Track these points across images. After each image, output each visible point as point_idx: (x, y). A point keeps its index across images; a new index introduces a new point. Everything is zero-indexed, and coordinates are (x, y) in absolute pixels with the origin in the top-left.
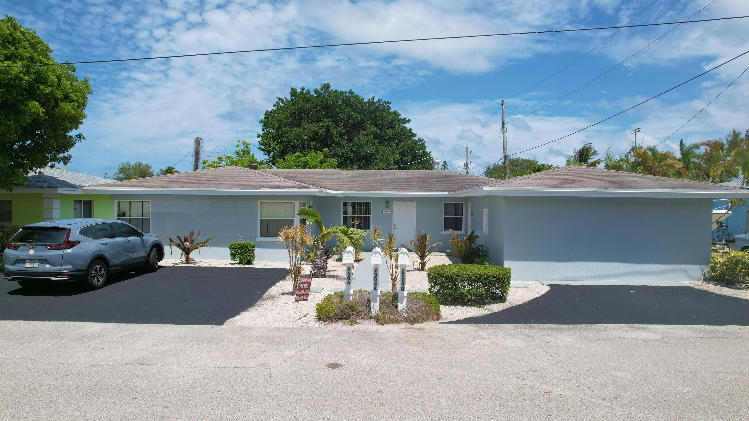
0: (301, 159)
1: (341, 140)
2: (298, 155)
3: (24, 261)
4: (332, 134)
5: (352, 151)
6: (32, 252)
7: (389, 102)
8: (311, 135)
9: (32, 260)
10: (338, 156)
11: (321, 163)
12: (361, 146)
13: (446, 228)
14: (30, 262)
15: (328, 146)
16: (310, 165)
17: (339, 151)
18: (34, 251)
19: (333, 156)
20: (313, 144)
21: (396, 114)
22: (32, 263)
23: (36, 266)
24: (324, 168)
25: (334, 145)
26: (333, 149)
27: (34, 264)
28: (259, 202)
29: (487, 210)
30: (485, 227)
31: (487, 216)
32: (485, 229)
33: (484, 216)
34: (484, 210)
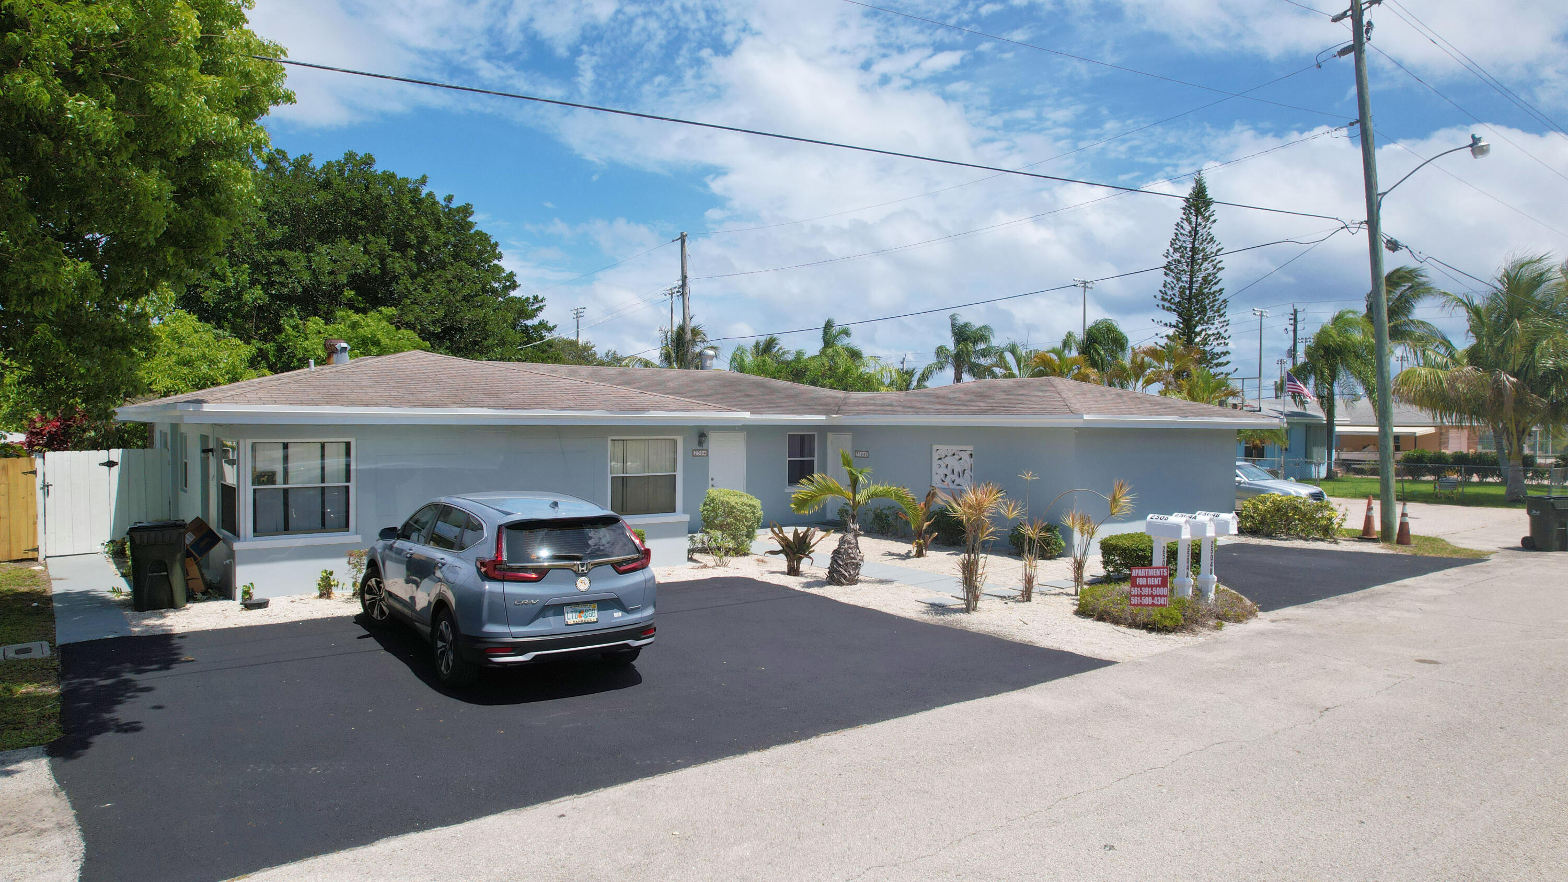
3: (558, 609)
6: (583, 584)
9: (580, 604)
13: (792, 480)
14: (576, 611)
18: (587, 581)
22: (581, 612)
23: (594, 619)
27: (587, 613)
28: (610, 438)
29: (955, 448)
30: (946, 475)
31: (957, 457)
32: (948, 480)
33: (935, 456)
34: (935, 447)
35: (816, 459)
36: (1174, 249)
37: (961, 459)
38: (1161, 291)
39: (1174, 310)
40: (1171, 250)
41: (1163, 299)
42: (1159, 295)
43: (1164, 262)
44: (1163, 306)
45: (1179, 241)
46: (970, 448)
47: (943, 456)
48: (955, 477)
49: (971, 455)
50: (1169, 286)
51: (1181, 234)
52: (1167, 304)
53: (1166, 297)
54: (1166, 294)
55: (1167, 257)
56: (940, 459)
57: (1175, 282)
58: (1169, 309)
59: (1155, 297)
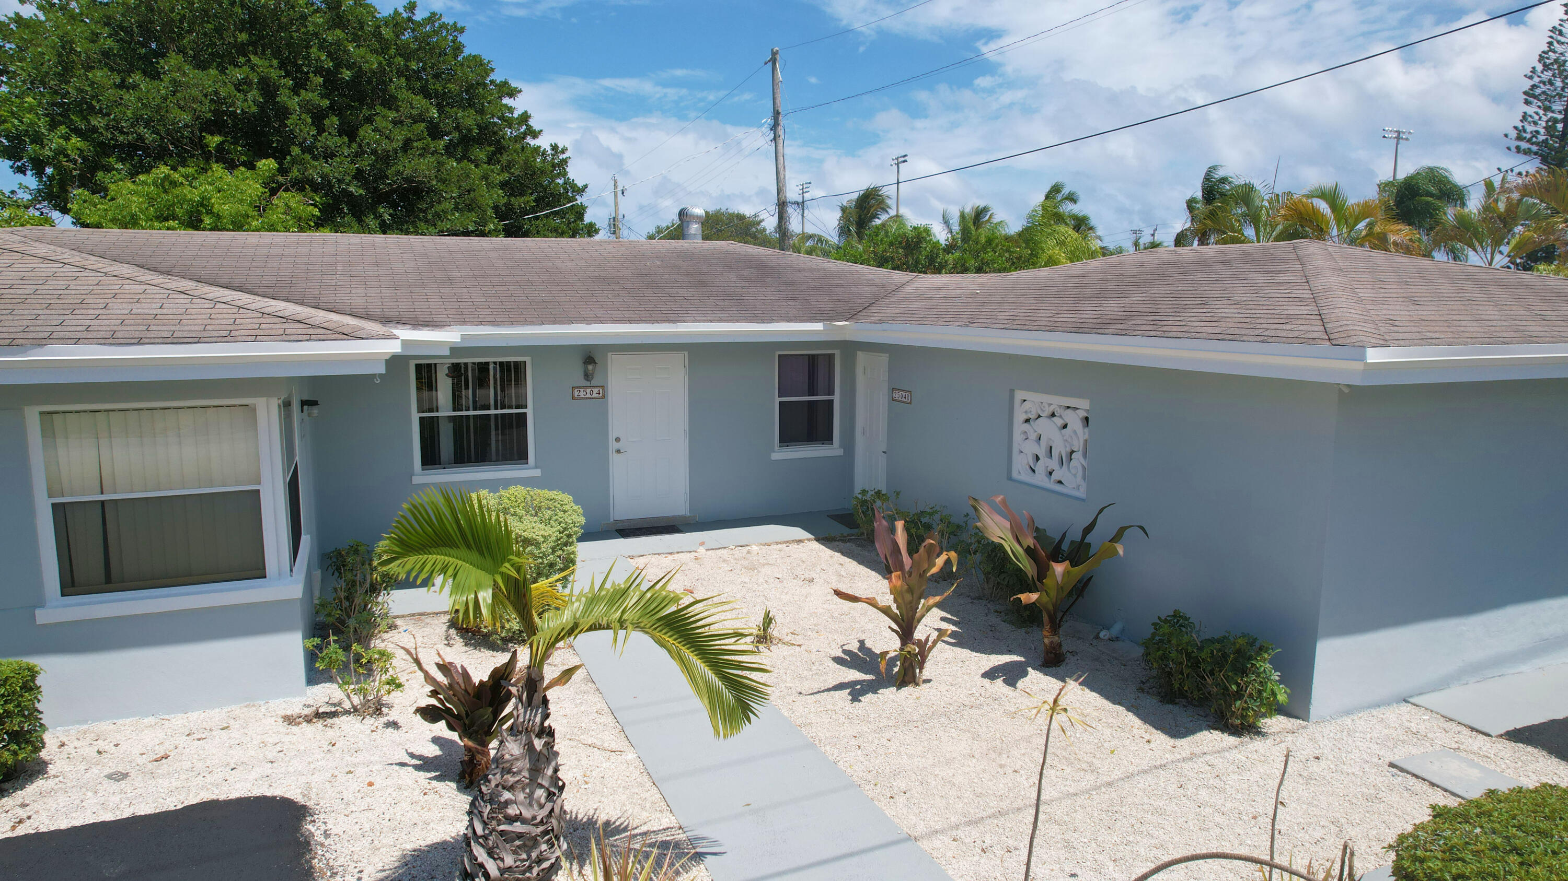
0: (177, 191)
1: (319, 133)
2: (167, 177)
4: (284, 113)
5: (359, 175)
7: (459, 26)
8: (206, 110)
10: (316, 188)
11: (261, 209)
12: (386, 159)
13: (787, 438)
15: (280, 154)
16: (218, 217)
17: (317, 170)
19: (299, 185)
20: (214, 140)
21: (480, 65)
24: (272, 228)
25: (296, 150)
26: (294, 162)
28: (34, 415)
29: (1056, 401)
30: (1037, 458)
31: (1059, 421)
32: (1040, 467)
33: (1019, 417)
34: (1019, 395)
35: (837, 398)
36: (1545, 65)
37: (1065, 426)
38: (1516, 128)
39: (1536, 154)
40: (1539, 67)
41: (1519, 138)
42: (1514, 134)
43: (1527, 84)
44: (1518, 148)
45: (1554, 52)
46: (1084, 404)
47: (1033, 416)
48: (1053, 464)
49: (1087, 419)
50: (1530, 119)
51: (1558, 42)
52: (1524, 145)
53: (1524, 135)
54: (1525, 131)
55: (1531, 78)
56: (1027, 421)
57: (1541, 112)
58: (1527, 152)
59: (1506, 136)
